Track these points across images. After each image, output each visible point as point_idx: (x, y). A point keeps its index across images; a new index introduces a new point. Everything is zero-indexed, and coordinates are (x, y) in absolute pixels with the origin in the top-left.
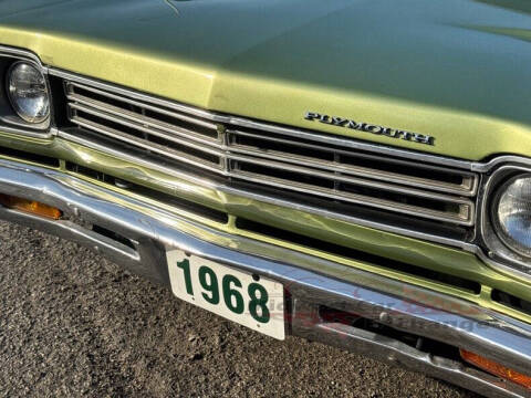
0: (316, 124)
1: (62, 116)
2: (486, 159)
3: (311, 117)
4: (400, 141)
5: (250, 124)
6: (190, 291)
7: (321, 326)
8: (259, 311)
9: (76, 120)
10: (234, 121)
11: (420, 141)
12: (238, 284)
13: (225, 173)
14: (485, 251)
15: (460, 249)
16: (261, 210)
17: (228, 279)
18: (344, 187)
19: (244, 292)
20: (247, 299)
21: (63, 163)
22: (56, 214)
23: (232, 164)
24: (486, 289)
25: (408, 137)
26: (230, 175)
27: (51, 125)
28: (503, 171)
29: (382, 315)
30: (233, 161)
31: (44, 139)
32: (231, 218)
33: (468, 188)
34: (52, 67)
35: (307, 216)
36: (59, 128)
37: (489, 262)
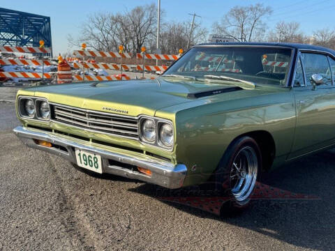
0: (105, 110)
4: (122, 113)
7: (110, 167)
9: (57, 117)
14: (141, 140)
18: (115, 127)
19: (92, 160)
20: (93, 162)
23: (90, 124)
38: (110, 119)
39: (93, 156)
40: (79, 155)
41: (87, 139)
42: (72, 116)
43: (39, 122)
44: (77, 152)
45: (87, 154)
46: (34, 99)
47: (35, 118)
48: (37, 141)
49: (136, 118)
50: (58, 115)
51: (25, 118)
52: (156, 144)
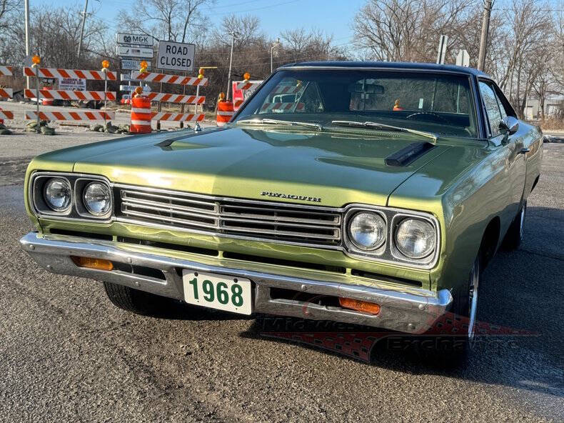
0: (266, 197)
1: (118, 210)
2: (343, 207)
3: (264, 194)
4: (306, 202)
5: (233, 200)
6: (196, 297)
7: (271, 301)
8: (237, 300)
10: (225, 199)
11: (315, 200)
12: (226, 286)
13: (218, 228)
14: (347, 249)
15: (336, 250)
16: (238, 244)
17: (220, 285)
20: (230, 294)
21: (115, 238)
22: (111, 266)
24: (349, 270)
25: (310, 199)
26: (221, 228)
27: (112, 215)
28: (351, 211)
29: (303, 286)
30: (223, 221)
31: (107, 224)
32: (220, 253)
33: (337, 222)
34: (116, 183)
35: (263, 244)
36: (116, 216)
37: (349, 255)
38: (271, 214)
39: (230, 283)
40: (194, 282)
41: (213, 252)
42: (171, 208)
43: (81, 223)
44: (187, 278)
45: (215, 281)
46: (72, 179)
47: (74, 214)
48: (78, 260)
49: (340, 210)
50: (130, 208)
51: (45, 215)
52: (387, 256)
